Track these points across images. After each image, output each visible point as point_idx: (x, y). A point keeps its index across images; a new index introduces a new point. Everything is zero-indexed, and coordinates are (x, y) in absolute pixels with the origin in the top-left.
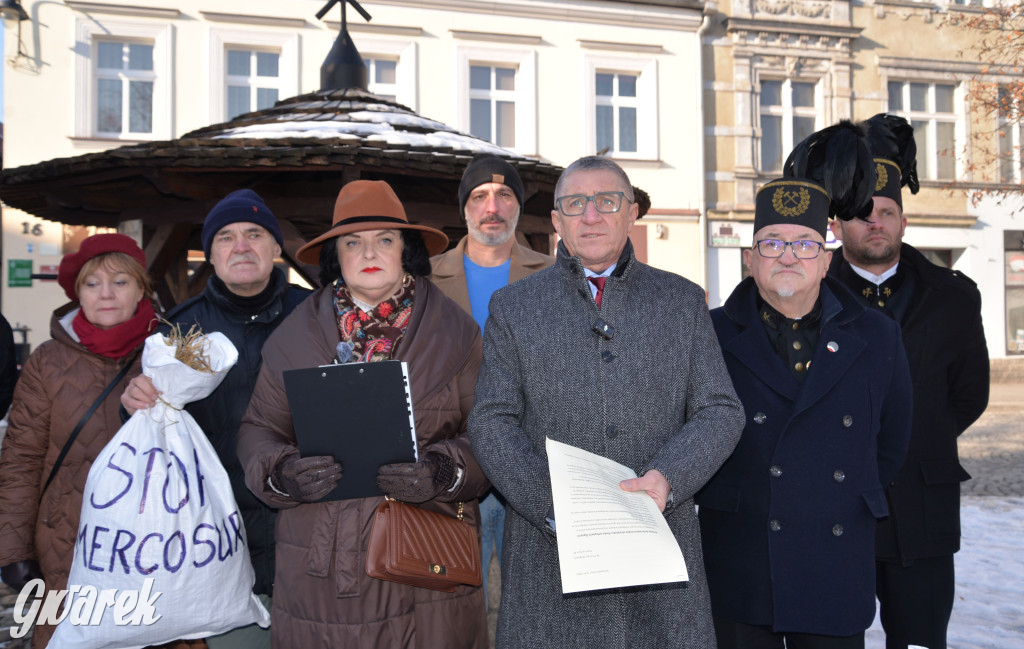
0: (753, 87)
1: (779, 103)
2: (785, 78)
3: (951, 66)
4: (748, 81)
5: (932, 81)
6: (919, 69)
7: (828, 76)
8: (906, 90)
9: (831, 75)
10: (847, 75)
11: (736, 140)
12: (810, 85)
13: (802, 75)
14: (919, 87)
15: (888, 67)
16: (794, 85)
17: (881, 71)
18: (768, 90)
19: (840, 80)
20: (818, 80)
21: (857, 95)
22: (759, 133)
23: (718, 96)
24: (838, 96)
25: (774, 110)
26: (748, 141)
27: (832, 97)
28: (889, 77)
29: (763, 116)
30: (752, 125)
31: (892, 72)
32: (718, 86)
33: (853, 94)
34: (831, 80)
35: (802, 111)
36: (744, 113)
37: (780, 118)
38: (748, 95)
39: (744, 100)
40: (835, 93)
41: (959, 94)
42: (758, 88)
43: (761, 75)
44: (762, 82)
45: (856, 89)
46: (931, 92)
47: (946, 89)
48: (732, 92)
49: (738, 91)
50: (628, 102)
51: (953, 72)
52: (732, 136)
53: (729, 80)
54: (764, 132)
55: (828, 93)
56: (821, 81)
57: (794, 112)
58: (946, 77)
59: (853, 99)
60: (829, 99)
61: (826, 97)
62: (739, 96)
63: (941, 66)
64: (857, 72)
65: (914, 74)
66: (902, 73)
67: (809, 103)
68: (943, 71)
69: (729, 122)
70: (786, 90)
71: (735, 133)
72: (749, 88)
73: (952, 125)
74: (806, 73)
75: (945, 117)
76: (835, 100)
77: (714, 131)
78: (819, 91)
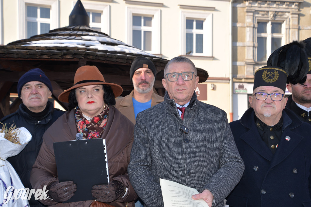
0: (254, 25)
1: (266, 32)
2: (268, 21)
4: (252, 22)
7: (288, 20)
9: (289, 19)
10: (297, 19)
11: (246, 48)
12: (280, 24)
13: (276, 19)
16: (272, 24)
18: (261, 26)
19: (294, 21)
20: (283, 21)
21: (301, 28)
22: (256, 45)
23: (239, 29)
24: (292, 28)
25: (263, 35)
26: (252, 48)
27: (290, 29)
29: (258, 38)
30: (253, 41)
32: (239, 25)
33: (299, 27)
34: (289, 22)
35: (276, 35)
36: (250, 36)
37: (266, 38)
38: (252, 29)
39: (250, 31)
40: (291, 27)
42: (256, 25)
43: (258, 20)
44: (258, 23)
45: (301, 25)
48: (245, 27)
49: (248, 27)
50: (199, 32)
52: (244, 46)
53: (243, 22)
54: (258, 45)
55: (288, 27)
56: (285, 22)
57: (272, 36)
59: (299, 29)
60: (288, 30)
61: (287, 29)
62: (248, 29)
64: (301, 18)
67: (279, 31)
69: (243, 40)
70: (269, 26)
71: (246, 45)
72: (252, 26)
74: (278, 19)
76: (291, 30)
77: (236, 44)
78: (284, 26)
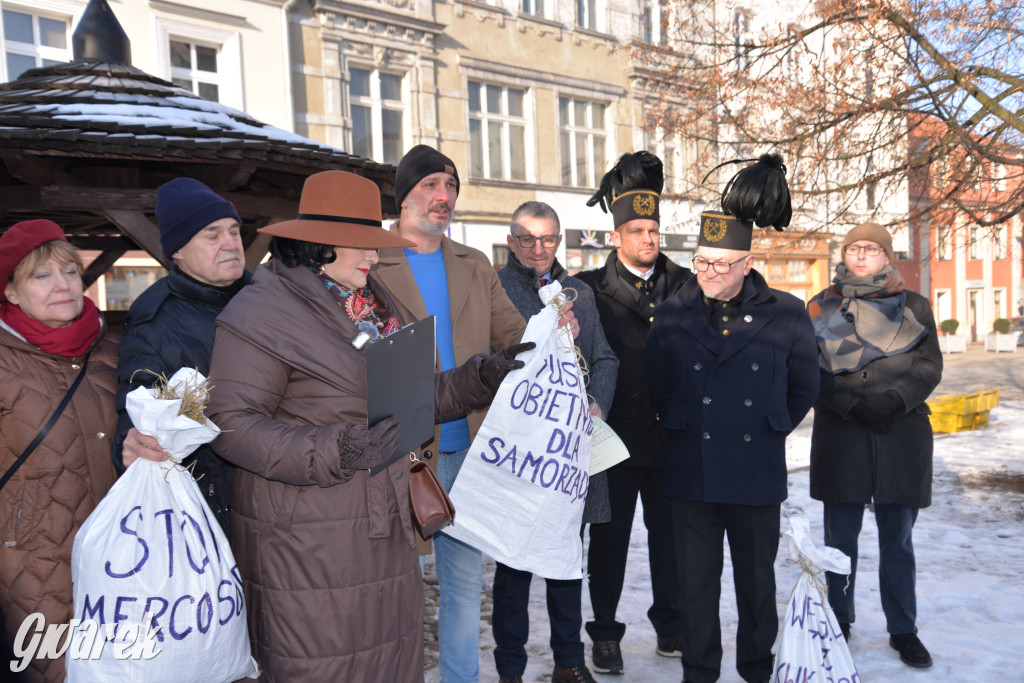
0: (342, 75)
1: (368, 94)
2: (373, 68)
3: (521, 72)
4: (337, 68)
5: (505, 84)
6: (494, 72)
7: (414, 70)
8: (483, 91)
9: (417, 69)
10: (431, 71)
11: (327, 129)
12: (398, 78)
13: (390, 67)
14: (494, 89)
15: (467, 67)
16: (382, 76)
17: (462, 70)
18: (356, 79)
19: (426, 75)
20: (405, 73)
21: (441, 92)
22: (350, 124)
23: (309, 81)
24: (424, 92)
25: (364, 100)
26: (340, 131)
27: (418, 92)
28: (469, 77)
29: (353, 106)
30: (343, 115)
31: (472, 73)
32: (307, 70)
33: (438, 90)
34: (417, 75)
35: (391, 104)
36: (334, 101)
37: (369, 109)
38: (337, 83)
39: (334, 87)
40: (421, 89)
41: (528, 99)
42: (348, 77)
43: (350, 62)
44: (351, 69)
45: (440, 87)
46: (505, 95)
47: (517, 93)
48: (321, 77)
49: (328, 77)
50: (207, 77)
51: (522, 77)
52: (323, 125)
53: (317, 64)
54: (354, 123)
55: (415, 88)
56: (408, 75)
57: (383, 105)
58: (518, 82)
59: (437, 96)
60: (415, 94)
61: (412, 92)
62: (330, 82)
63: (513, 71)
64: (440, 69)
65: (490, 76)
66: (480, 75)
67: (396, 96)
68: (514, 76)
69: (320, 110)
70: (375, 81)
71: (326, 123)
72: (339, 75)
73: (522, 128)
74: (394, 66)
75: (516, 120)
76: (421, 95)
77: (305, 119)
78: (406, 85)
